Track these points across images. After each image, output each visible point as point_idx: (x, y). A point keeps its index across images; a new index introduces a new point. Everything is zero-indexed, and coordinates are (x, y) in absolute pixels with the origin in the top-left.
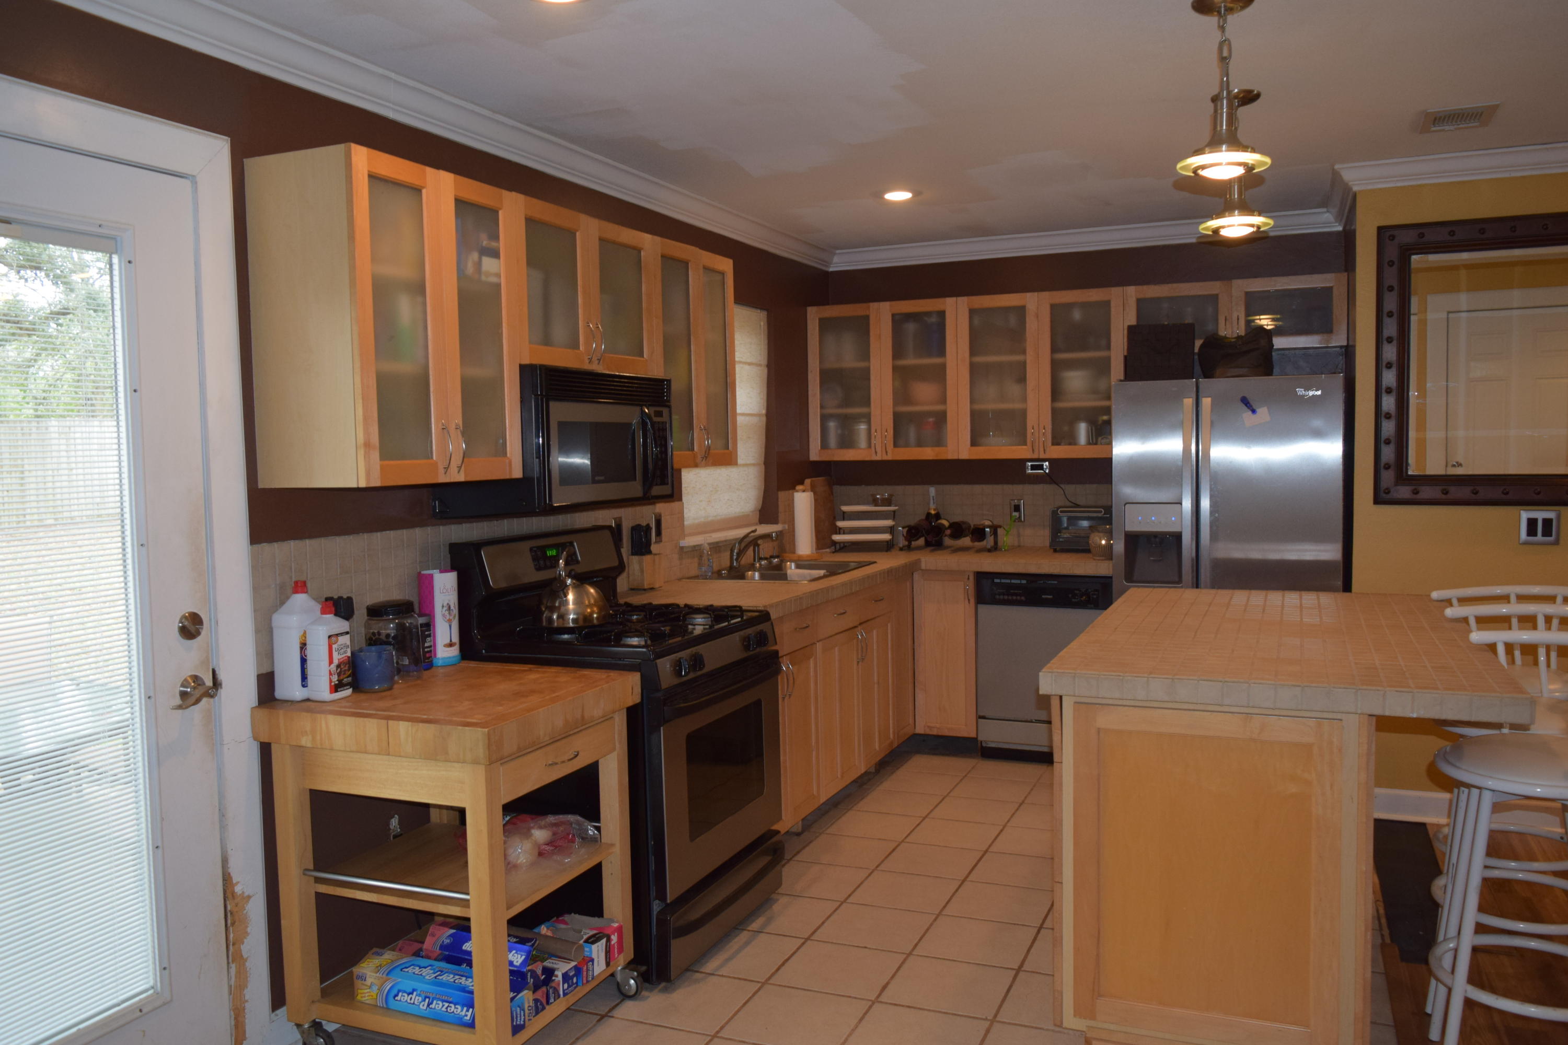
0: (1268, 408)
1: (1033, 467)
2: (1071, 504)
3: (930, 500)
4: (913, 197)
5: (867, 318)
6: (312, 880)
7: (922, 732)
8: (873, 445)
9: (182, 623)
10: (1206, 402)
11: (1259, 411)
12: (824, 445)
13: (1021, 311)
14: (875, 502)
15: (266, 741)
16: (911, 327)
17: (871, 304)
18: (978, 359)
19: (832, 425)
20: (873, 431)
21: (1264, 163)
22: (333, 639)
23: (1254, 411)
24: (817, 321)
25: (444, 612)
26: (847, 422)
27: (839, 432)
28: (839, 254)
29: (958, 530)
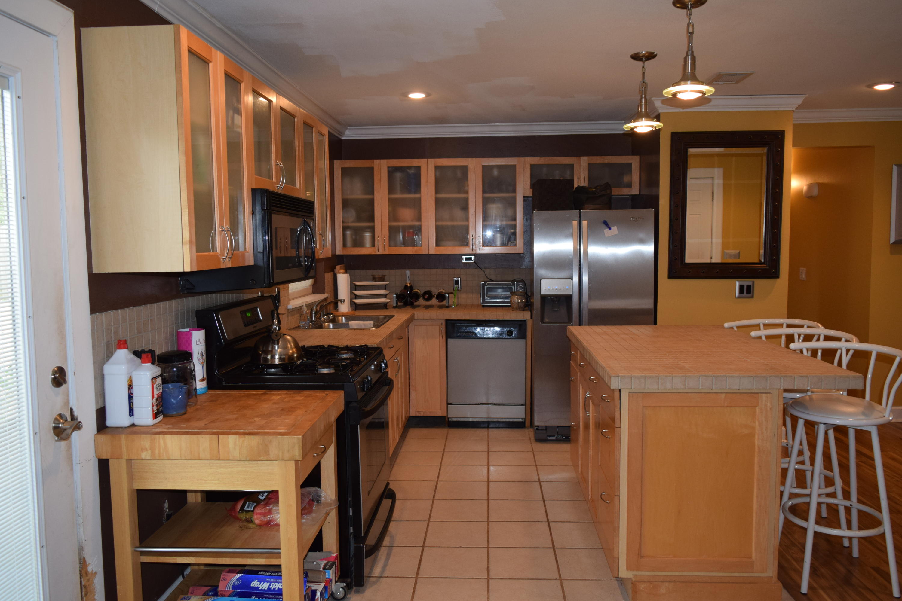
0: (617, 227)
1: (466, 259)
2: (489, 280)
3: (406, 278)
4: (426, 97)
5: (372, 169)
6: (139, 553)
7: (414, 415)
8: (376, 245)
9: (54, 375)
10: (585, 223)
11: (612, 228)
12: (345, 245)
13: (465, 169)
14: (374, 279)
15: (104, 457)
16: (398, 175)
17: (375, 161)
18: (442, 195)
19: (348, 233)
20: (376, 237)
21: (711, 91)
22: (154, 380)
23: (610, 229)
24: (340, 170)
25: (199, 358)
26: (358, 232)
27: (354, 237)
28: (349, 129)
29: (428, 295)
